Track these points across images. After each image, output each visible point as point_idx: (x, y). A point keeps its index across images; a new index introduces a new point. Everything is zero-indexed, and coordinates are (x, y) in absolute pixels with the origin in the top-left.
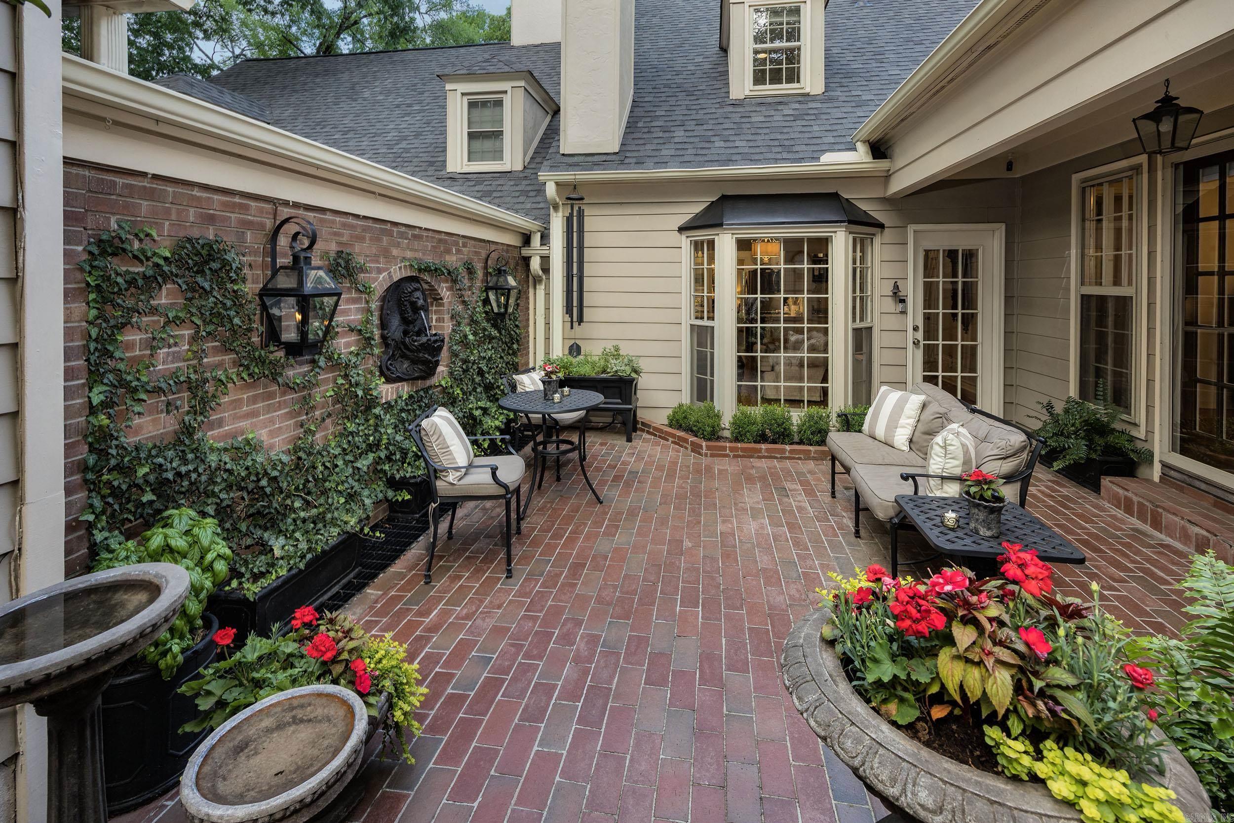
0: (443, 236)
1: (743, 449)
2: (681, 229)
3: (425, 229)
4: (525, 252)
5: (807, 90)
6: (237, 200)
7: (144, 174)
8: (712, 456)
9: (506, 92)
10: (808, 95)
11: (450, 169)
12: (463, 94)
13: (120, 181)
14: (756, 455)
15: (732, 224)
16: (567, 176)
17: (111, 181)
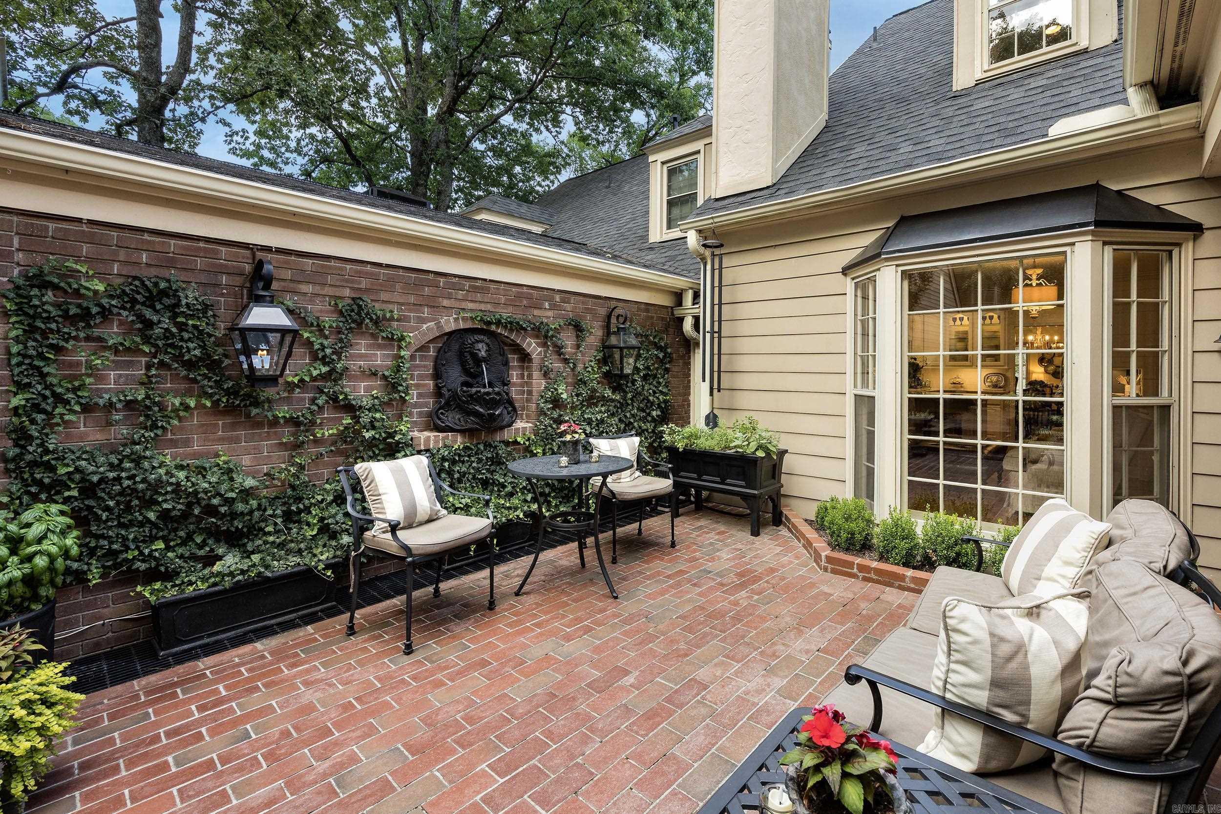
0: (525, 290)
1: (878, 571)
2: (845, 271)
3: (490, 281)
4: (678, 312)
5: (1084, 44)
6: (201, 245)
7: (79, 220)
8: (834, 572)
9: (698, 152)
10: (1085, 51)
11: (652, 239)
12: (663, 163)
13: (51, 226)
14: (897, 583)
15: (894, 252)
16: (706, 221)
17: (41, 225)
